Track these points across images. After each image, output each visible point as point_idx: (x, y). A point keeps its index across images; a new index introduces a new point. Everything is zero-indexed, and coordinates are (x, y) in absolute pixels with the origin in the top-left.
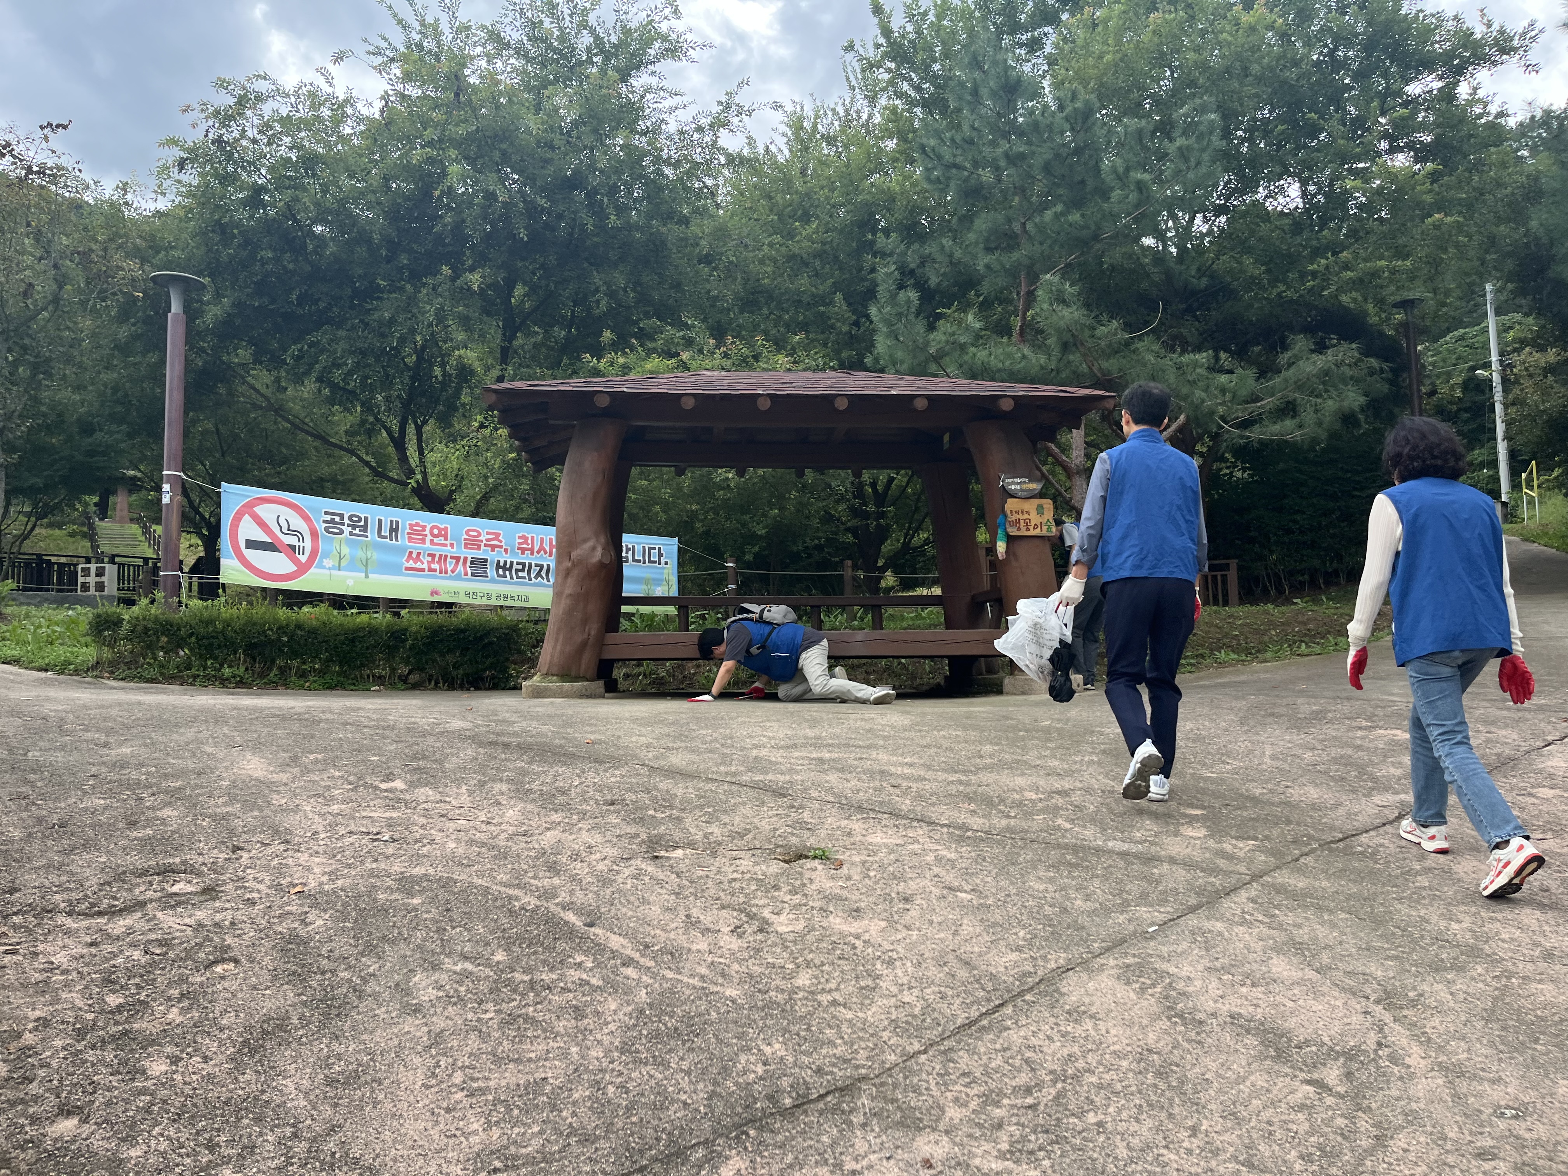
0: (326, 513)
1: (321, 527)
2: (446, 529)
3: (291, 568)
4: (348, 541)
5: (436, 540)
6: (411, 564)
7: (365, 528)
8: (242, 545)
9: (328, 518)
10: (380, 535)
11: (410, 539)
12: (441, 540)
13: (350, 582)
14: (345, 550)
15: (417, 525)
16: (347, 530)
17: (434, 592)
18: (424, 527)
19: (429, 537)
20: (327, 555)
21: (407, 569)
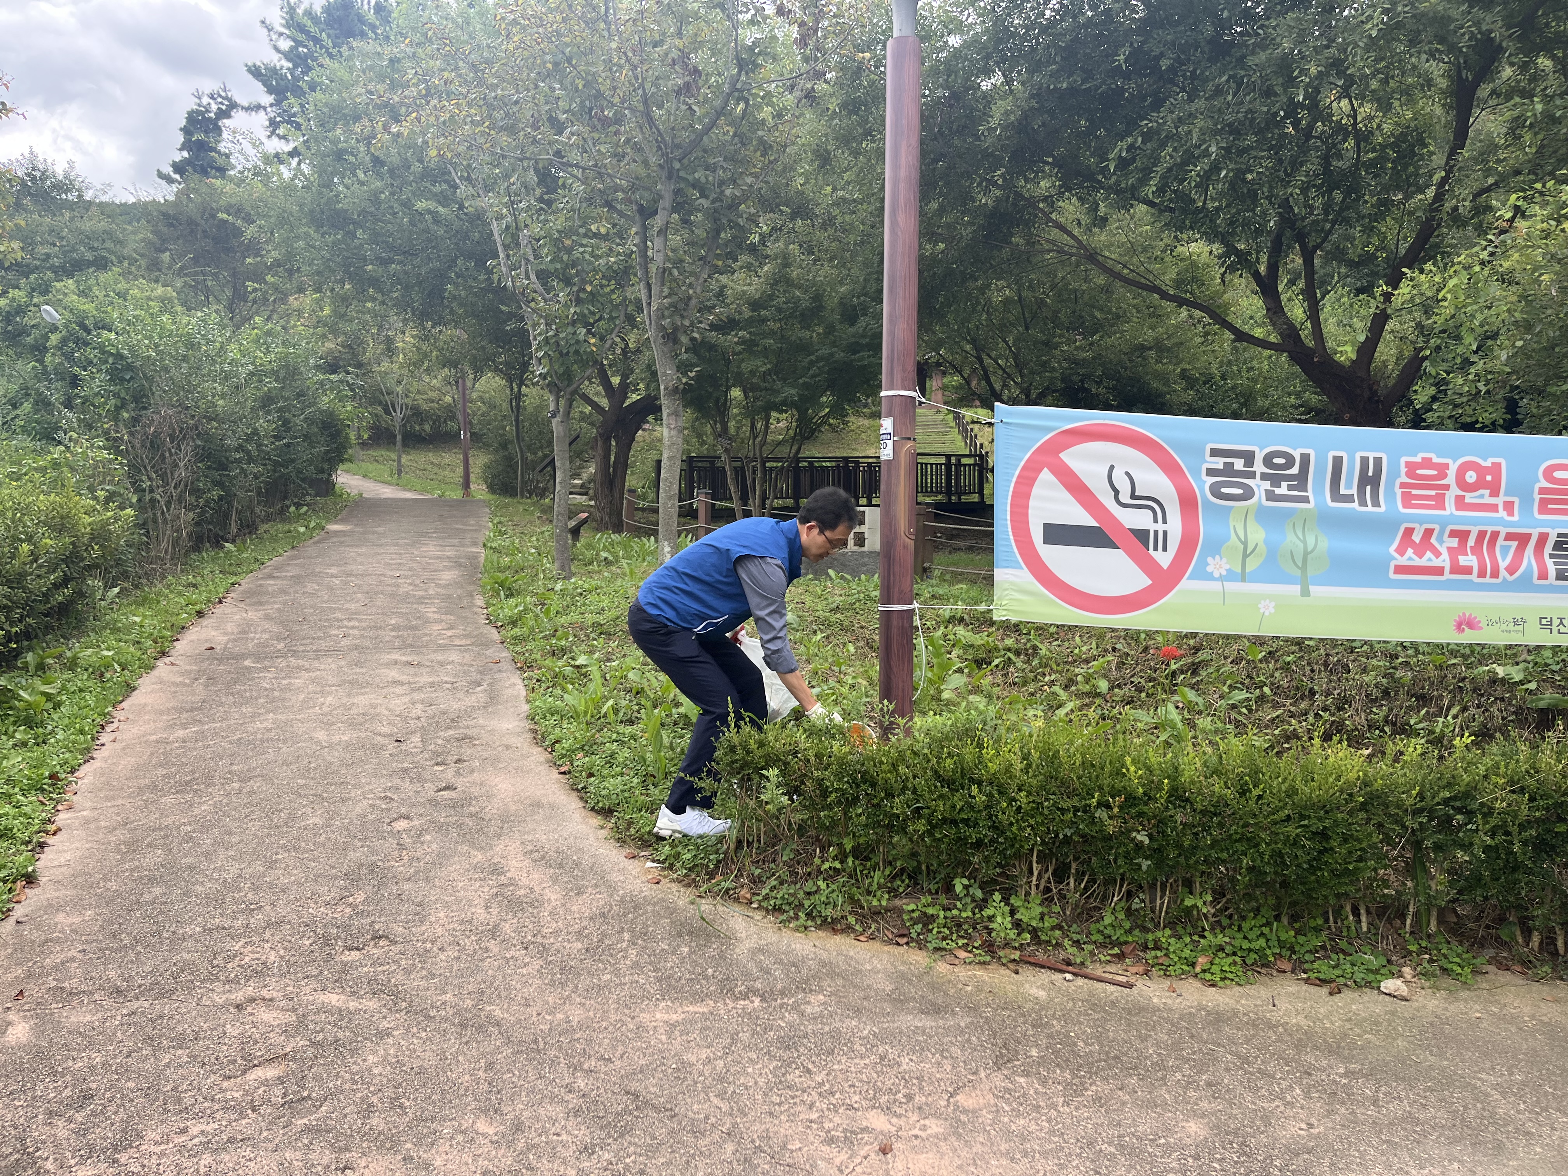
0: (1215, 453)
1: (1203, 485)
2: (1496, 469)
3: (1137, 581)
4: (1262, 515)
5: (1470, 498)
6: (1410, 557)
7: (1301, 479)
8: (1037, 535)
9: (1219, 463)
10: (1336, 495)
11: (1407, 500)
12: (1484, 496)
13: (1268, 608)
14: (1257, 535)
15: (1427, 463)
16: (1260, 487)
17: (1466, 623)
18: (1442, 469)
19: (1455, 491)
20: (1215, 548)
21: (1399, 569)
